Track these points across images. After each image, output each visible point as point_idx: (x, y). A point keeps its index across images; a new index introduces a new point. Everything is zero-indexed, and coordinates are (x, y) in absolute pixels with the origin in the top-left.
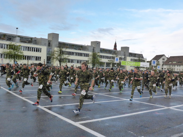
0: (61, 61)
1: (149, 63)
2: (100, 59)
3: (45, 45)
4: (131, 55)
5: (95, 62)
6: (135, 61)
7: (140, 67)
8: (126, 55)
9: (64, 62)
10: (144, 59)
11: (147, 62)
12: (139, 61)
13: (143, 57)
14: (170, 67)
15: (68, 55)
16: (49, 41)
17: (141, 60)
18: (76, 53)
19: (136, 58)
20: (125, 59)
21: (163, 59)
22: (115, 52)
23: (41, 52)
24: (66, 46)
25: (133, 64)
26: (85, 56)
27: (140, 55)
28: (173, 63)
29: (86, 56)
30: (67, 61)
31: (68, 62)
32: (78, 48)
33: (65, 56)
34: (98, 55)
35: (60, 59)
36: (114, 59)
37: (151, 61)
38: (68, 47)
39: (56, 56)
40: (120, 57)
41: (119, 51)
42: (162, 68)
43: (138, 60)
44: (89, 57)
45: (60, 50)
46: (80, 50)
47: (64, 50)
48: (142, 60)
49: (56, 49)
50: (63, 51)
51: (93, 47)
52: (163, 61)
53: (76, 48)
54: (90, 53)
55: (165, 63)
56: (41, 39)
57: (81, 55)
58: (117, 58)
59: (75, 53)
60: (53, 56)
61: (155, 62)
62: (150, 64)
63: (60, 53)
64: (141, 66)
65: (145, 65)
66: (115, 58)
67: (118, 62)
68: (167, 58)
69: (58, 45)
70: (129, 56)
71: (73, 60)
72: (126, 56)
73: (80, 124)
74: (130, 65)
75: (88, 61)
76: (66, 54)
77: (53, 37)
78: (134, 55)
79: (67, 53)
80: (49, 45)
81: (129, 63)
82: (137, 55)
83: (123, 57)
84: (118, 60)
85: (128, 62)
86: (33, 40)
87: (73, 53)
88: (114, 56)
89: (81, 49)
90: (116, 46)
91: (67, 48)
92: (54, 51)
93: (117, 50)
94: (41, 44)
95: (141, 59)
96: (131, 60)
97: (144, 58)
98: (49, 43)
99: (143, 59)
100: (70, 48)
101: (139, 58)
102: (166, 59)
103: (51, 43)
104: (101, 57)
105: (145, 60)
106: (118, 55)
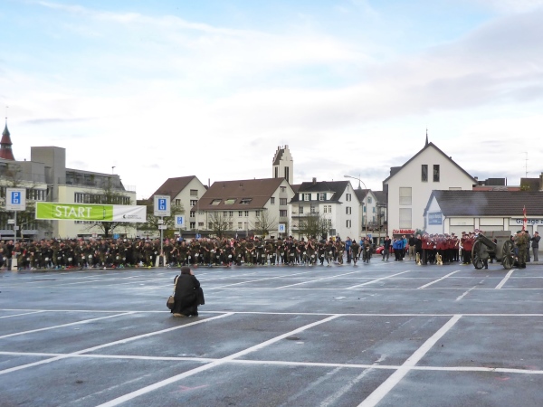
1: (144, 208)
4: (75, 177)
6: (94, 199)
7: (112, 223)
8: (56, 181)
10: (125, 194)
11: (139, 203)
12: (109, 202)
13: (121, 187)
14: (216, 217)
17: (115, 197)
19: (95, 191)
20: (50, 195)
21: (194, 192)
22: (5, 166)
25: (85, 213)
27: (109, 177)
28: (226, 202)
36: (4, 195)
37: (152, 199)
40: (30, 186)
41: (25, 163)
42: (193, 224)
43: (104, 196)
48: (120, 197)
52: (194, 198)
55: (198, 207)
58: (16, 190)
61: (164, 204)
62: (150, 211)
64: (115, 219)
65: (132, 217)
66: (9, 192)
67: (22, 207)
68: (206, 187)
70: (68, 183)
72: (56, 184)
74: (72, 216)
78: (89, 179)
81: (68, 211)
82: (96, 180)
83: (44, 187)
84: (18, 198)
85: (66, 208)
88: (3, 182)
90: (10, 144)
93: (12, 158)
95: (114, 191)
96: (78, 197)
97: (126, 189)
99: (121, 193)
101: (108, 188)
102: (201, 193)
105: (128, 195)
106: (21, 178)
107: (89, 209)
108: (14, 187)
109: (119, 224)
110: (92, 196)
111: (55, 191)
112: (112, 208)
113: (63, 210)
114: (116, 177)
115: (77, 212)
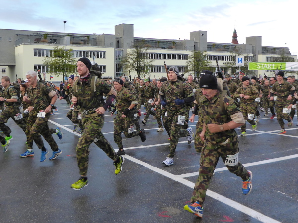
0: (139, 70)
2: (208, 61)
3: (111, 45)
4: (266, 50)
5: (200, 67)
6: (275, 60)
7: (284, 71)
8: (257, 52)
9: (144, 71)
10: (291, 57)
12: (283, 61)
13: (289, 53)
15: (150, 60)
16: (117, 38)
17: (286, 58)
18: (165, 55)
19: (276, 56)
20: (255, 59)
22: (235, 47)
23: (104, 57)
24: (147, 45)
25: (272, 67)
26: (180, 59)
27: (283, 49)
29: (183, 59)
30: (149, 70)
31: (152, 71)
32: (168, 46)
33: (147, 61)
34: (205, 56)
35: (138, 67)
36: (235, 60)
38: (150, 45)
39: (131, 61)
40: (246, 55)
41: (243, 44)
43: (280, 58)
44: (187, 59)
45: (137, 52)
46: (172, 48)
47: (143, 50)
48: (289, 58)
49: (129, 50)
50: (141, 53)
51: (195, 42)
53: (164, 46)
54: (190, 53)
56: (104, 35)
57: (173, 57)
58: (240, 57)
59: (163, 54)
60: (126, 63)
63: (138, 57)
64: (286, 69)
65: (295, 68)
66: (237, 58)
67: (243, 65)
69: (133, 44)
70: (263, 53)
71: (160, 68)
72: (257, 54)
73: (185, 178)
74: (265, 68)
75: (187, 67)
76: (147, 58)
77: (123, 31)
78: (273, 50)
79: (149, 56)
80: (118, 44)
81: (264, 66)
82: (277, 50)
83: (252, 55)
84: (241, 60)
85: (262, 64)
86: (91, 39)
87: (160, 55)
88: (234, 54)
89: (173, 46)
90: (237, 37)
91: (148, 47)
92: (127, 54)
93: (238, 43)
94: (104, 45)
95: (285, 56)
96: (267, 59)
98: (118, 41)
99: (289, 56)
100: (153, 47)
101: (283, 54)
103: (121, 41)
104: (210, 58)
105: (293, 57)
106: (242, 52)
107: (273, 65)
108: (239, 56)
109: (288, 72)
110: (274, 58)
111: (256, 57)
112: (285, 64)
113: (261, 66)
114: (287, 48)
115: (268, 66)
